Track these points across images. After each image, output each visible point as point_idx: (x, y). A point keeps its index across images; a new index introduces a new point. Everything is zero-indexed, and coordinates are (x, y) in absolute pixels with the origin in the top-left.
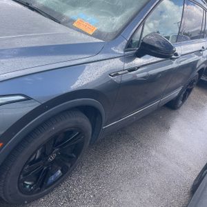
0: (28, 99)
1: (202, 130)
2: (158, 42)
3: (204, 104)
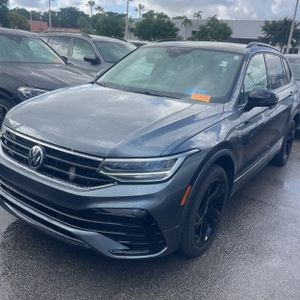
0: (200, 151)
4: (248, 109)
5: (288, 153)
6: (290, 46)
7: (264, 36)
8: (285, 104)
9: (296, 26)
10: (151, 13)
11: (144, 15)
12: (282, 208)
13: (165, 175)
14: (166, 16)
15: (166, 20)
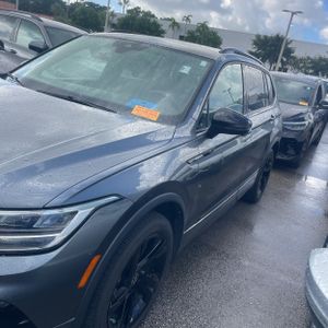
0: (121, 198)
1: (297, 224)
2: (229, 117)
3: (288, 191)
4: (210, 135)
5: (262, 188)
6: (279, 65)
7: (254, 51)
8: (266, 129)
9: (287, 43)
10: (137, 10)
11: (128, 11)
12: (247, 263)
13: (53, 238)
14: (153, 16)
15: (152, 20)
